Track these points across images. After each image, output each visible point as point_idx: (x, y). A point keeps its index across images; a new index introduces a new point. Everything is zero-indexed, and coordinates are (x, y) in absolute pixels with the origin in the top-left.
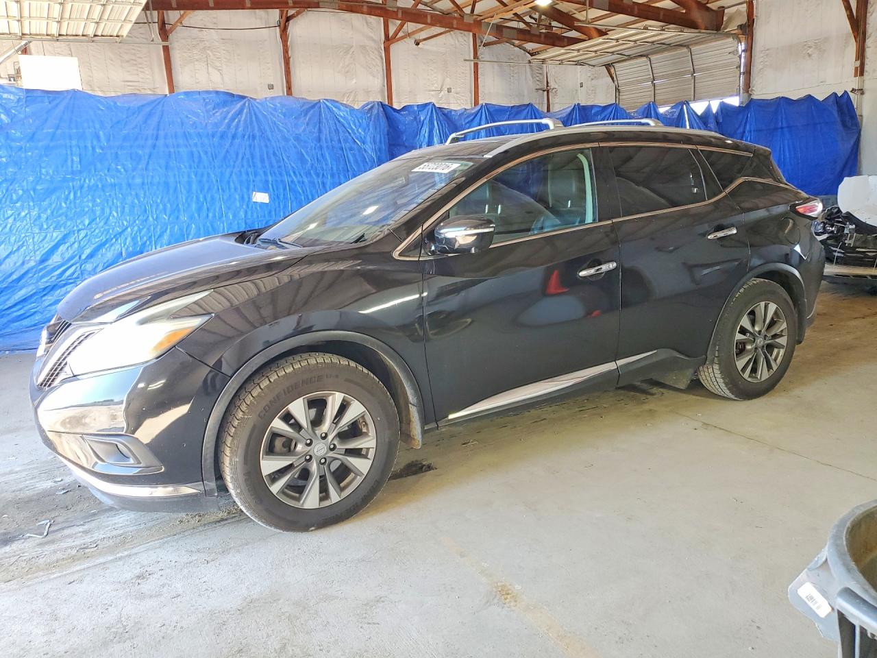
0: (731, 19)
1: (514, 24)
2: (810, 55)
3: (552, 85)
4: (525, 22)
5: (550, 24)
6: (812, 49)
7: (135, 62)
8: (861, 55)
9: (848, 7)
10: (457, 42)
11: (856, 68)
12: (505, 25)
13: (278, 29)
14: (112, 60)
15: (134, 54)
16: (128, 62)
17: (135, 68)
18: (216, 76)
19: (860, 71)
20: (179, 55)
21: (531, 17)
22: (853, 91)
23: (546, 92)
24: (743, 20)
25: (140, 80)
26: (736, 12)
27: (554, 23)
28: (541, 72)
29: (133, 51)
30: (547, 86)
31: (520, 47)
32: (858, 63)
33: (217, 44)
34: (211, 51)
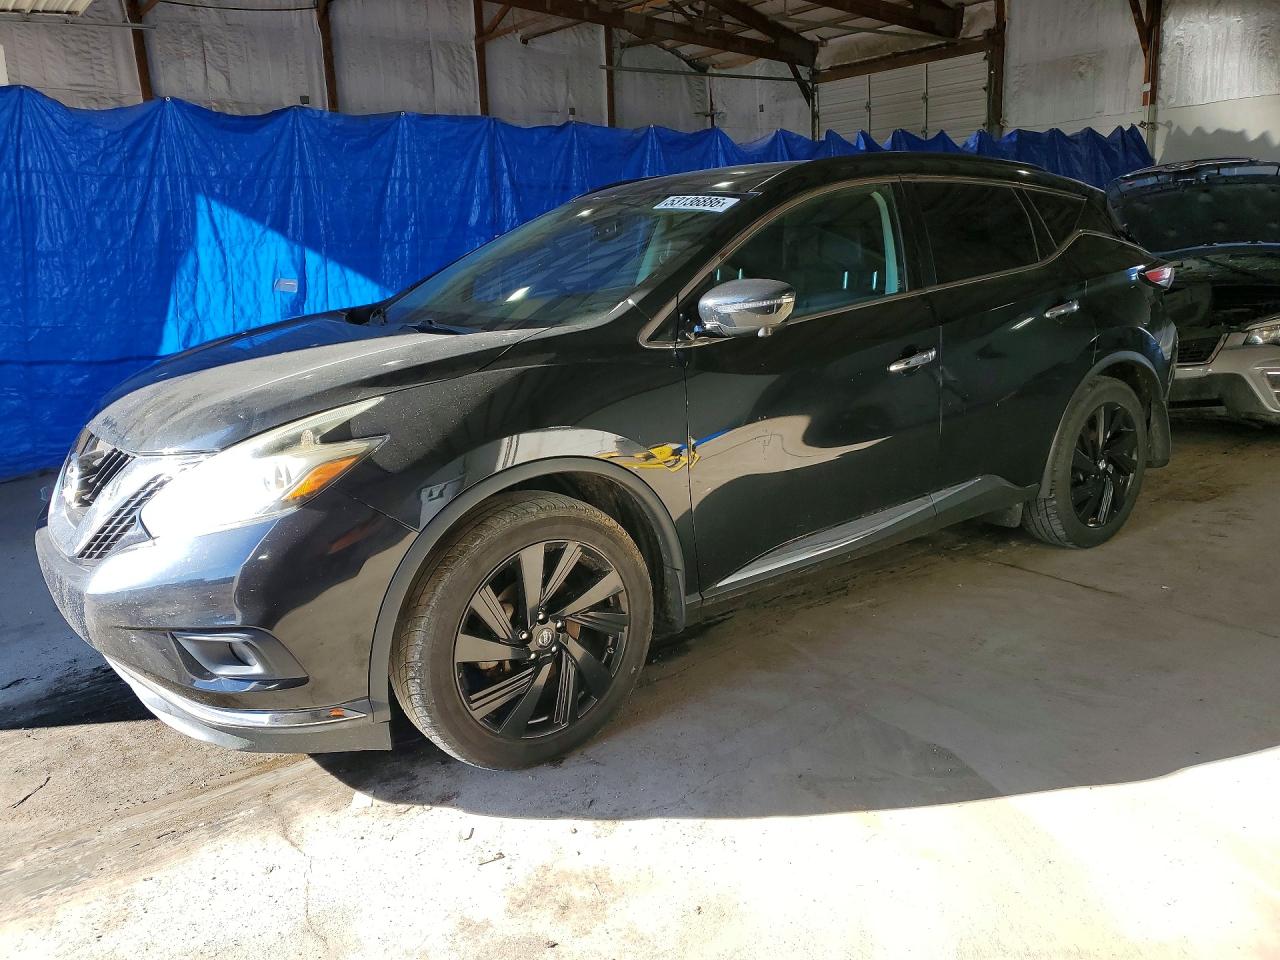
0: (973, 21)
1: (667, 16)
2: (1081, 75)
3: (719, 107)
4: (684, 14)
5: (721, 18)
6: (1084, 67)
7: (87, 56)
8: (1153, 75)
9: (1136, 9)
10: (582, 42)
11: (1145, 94)
12: (656, 17)
13: (314, 12)
14: (50, 51)
15: (87, 43)
16: (76, 54)
17: (88, 64)
18: (218, 82)
19: (1152, 98)
20: (159, 47)
21: (691, 7)
22: (1142, 124)
23: (709, 119)
24: (990, 22)
25: (97, 83)
26: (980, 11)
27: (726, 18)
28: (702, 87)
29: (86, 38)
30: (712, 109)
31: (673, 50)
32: (1148, 87)
33: (219, 31)
34: (211, 42)
